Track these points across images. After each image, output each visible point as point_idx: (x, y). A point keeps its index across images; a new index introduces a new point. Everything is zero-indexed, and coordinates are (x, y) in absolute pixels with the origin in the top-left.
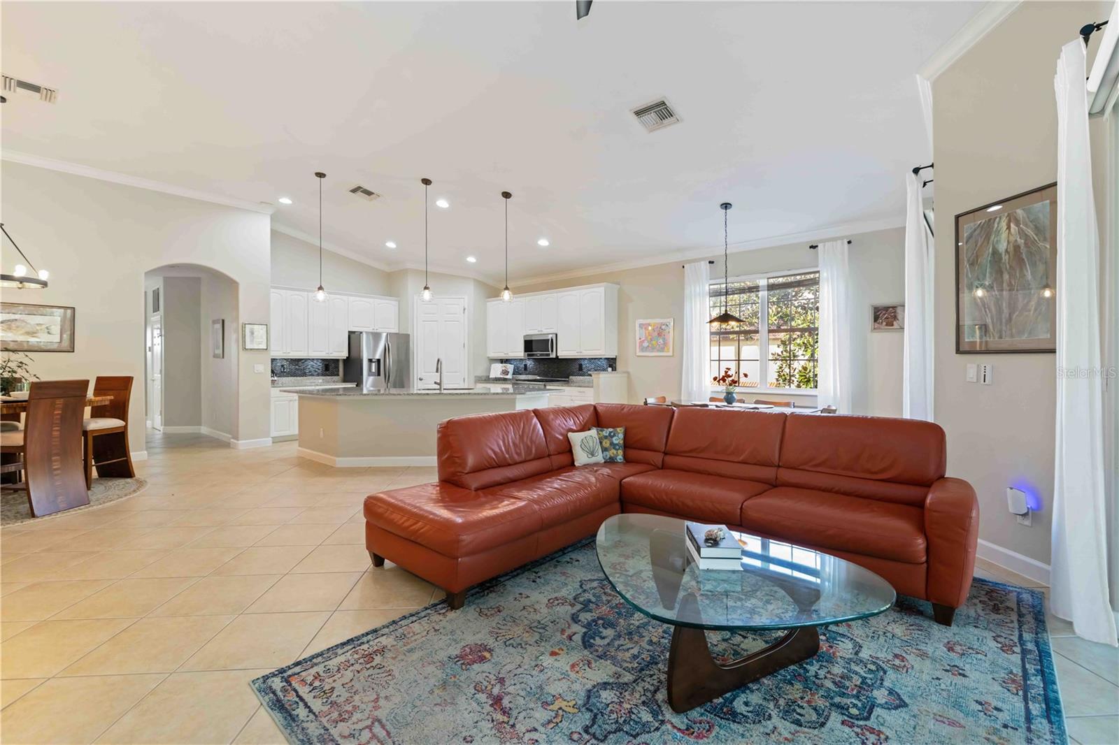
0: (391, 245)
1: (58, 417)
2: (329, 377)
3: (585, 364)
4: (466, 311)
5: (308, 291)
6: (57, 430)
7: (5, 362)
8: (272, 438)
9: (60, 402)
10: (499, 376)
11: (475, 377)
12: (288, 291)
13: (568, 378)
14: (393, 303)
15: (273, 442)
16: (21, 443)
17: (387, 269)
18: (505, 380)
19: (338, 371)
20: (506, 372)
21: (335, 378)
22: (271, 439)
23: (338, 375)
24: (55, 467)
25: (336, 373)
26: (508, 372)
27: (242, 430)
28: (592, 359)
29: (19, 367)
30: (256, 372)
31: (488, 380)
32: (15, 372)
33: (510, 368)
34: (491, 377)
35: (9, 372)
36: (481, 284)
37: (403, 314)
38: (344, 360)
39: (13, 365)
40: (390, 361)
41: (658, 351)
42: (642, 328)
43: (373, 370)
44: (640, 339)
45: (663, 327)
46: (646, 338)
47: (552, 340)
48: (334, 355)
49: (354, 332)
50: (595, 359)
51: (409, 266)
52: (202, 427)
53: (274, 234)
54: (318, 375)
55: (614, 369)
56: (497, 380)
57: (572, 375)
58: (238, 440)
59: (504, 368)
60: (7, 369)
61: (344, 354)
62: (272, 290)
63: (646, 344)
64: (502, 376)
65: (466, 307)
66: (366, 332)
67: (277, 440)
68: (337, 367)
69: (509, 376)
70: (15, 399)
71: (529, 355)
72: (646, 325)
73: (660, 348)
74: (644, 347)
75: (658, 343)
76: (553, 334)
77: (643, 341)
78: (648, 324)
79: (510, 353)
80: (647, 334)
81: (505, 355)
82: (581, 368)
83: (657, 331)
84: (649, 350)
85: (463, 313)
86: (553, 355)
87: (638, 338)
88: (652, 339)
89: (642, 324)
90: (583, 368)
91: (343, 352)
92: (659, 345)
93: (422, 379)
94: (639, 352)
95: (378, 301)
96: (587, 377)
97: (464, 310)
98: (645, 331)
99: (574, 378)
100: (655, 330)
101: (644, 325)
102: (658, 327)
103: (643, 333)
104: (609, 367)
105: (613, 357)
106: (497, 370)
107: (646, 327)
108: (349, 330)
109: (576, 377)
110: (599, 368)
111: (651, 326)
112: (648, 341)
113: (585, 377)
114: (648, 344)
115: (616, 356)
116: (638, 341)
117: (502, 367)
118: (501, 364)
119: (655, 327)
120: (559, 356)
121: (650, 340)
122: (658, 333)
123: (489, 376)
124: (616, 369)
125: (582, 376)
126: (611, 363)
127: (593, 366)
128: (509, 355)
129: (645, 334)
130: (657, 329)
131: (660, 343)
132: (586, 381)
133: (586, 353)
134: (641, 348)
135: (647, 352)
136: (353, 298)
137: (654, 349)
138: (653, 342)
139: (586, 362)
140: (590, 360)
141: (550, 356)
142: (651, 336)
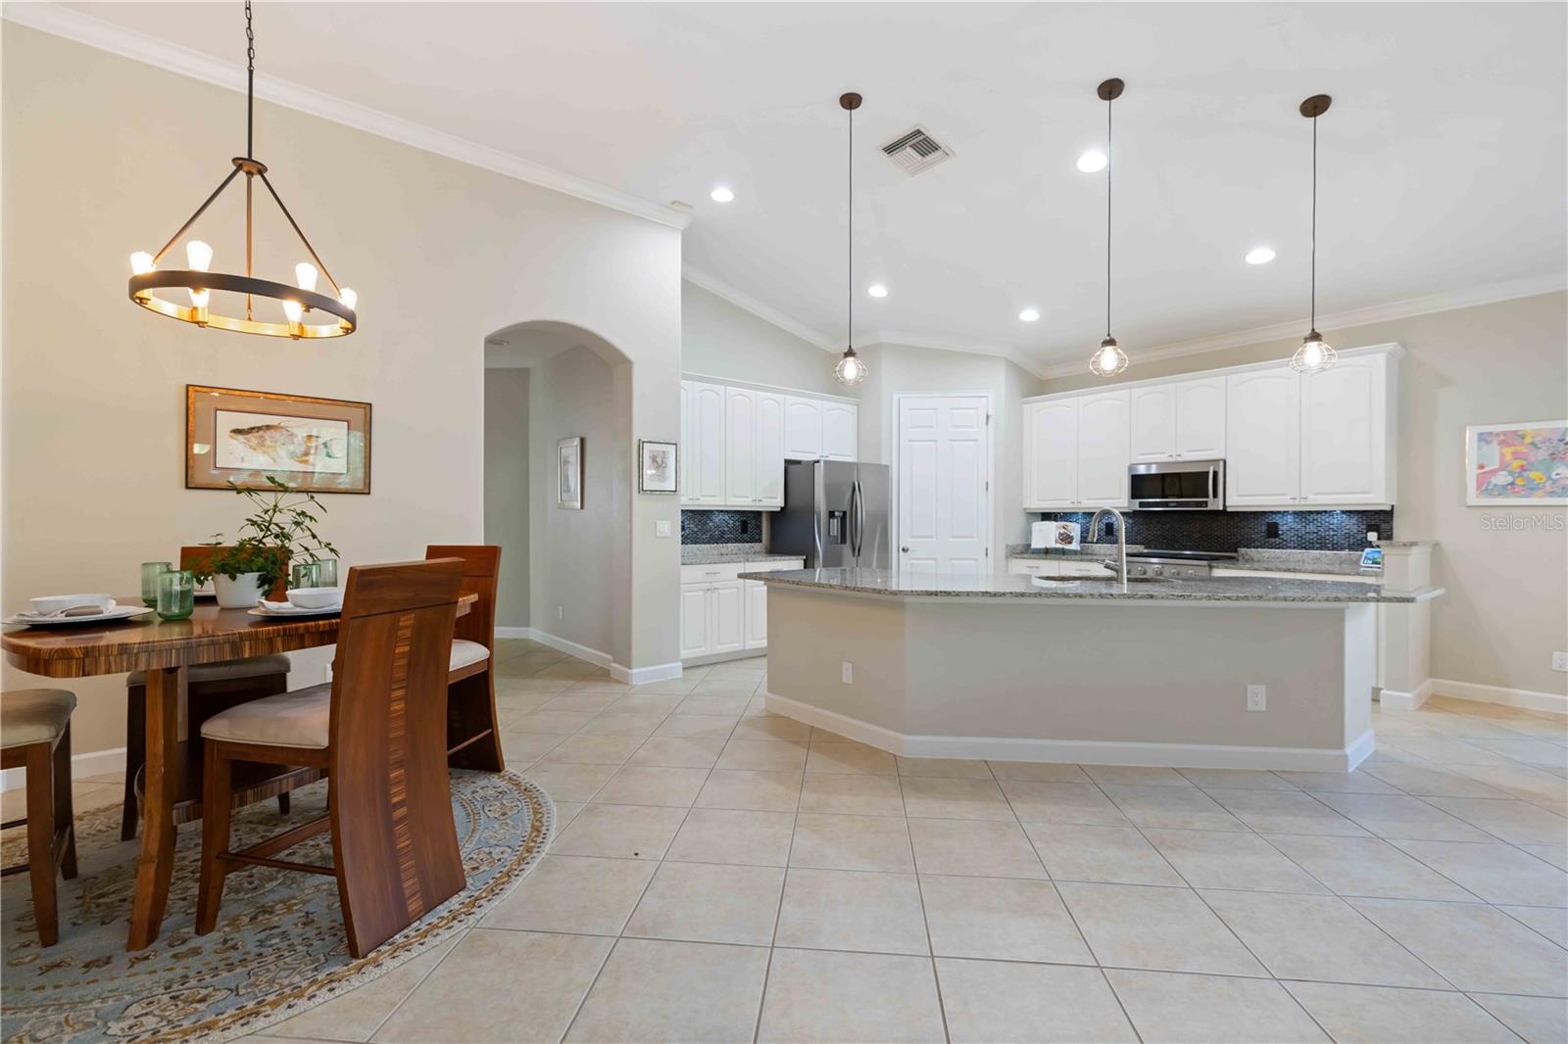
0: (878, 291)
1: (403, 662)
2: (746, 546)
3: (1286, 525)
4: (990, 419)
5: (725, 383)
6: (400, 699)
7: (266, 512)
8: (682, 661)
9: (407, 621)
10: (1053, 544)
11: (1007, 545)
13: (1236, 551)
14: (849, 407)
15: (684, 669)
16: (323, 741)
18: (1063, 552)
19: (760, 533)
20: (1067, 539)
21: (757, 546)
22: (679, 664)
23: (761, 541)
24: (395, 800)
25: (754, 537)
26: (1072, 538)
27: (637, 649)
28: (1311, 512)
29: (297, 524)
30: (659, 534)
31: (1026, 551)
32: (287, 537)
33: (1075, 529)
34: (1032, 547)
35: (277, 536)
36: (1016, 369)
38: (780, 512)
39: (284, 519)
41: (1552, 494)
42: (1487, 442)
43: (835, 532)
44: (1481, 467)
46: (1503, 466)
47: (1215, 474)
49: (794, 462)
50: (1318, 513)
52: (531, 629)
54: (731, 541)
55: (1386, 536)
56: (1047, 553)
57: (1245, 547)
58: (630, 668)
59: (1062, 531)
60: (274, 529)
61: (777, 502)
62: (683, 382)
63: (1502, 479)
64: (1061, 546)
65: (990, 414)
67: (690, 666)
68: (759, 527)
69: (1075, 546)
70: (299, 610)
71: (1141, 505)
72: (1505, 435)
73: (1557, 487)
74: (1495, 485)
75: (1550, 476)
76: (1218, 461)
77: (1494, 472)
78: (1515, 433)
79: (1084, 502)
80: (1509, 457)
81: (1071, 506)
82: (1273, 531)
83: (1545, 448)
84: (1517, 492)
85: (984, 425)
86: (1214, 504)
87: (1475, 466)
88: (1525, 468)
89: (1491, 433)
90: (1280, 532)
91: (776, 498)
92: (1555, 481)
93: (908, 550)
94: (1478, 497)
95: (827, 404)
96: (1293, 551)
97: (988, 417)
98: (1501, 449)
99: (1252, 552)
100: (1540, 446)
101: (1498, 434)
102: (1550, 439)
103: (1494, 455)
104: (1368, 531)
105: (1388, 508)
106: (1046, 535)
107: (1508, 439)
108: (787, 458)
109: (1260, 550)
110: (1332, 533)
111: (1523, 437)
112: (1511, 473)
113: (1289, 550)
114: (1510, 479)
115: (1393, 506)
116: (1472, 473)
117: (1057, 527)
118: (1055, 523)
119: (1538, 440)
120: (1230, 506)
121: (1518, 470)
122: (1551, 451)
123: (1030, 545)
124: (1392, 534)
125: (1279, 548)
126: (1379, 522)
127: (1311, 528)
128: (1083, 506)
129: (1502, 456)
130: (1548, 444)
131: (1557, 474)
132: (1292, 559)
133: (1315, 500)
134: (1487, 489)
135: (1508, 496)
136: (790, 399)
137: (1531, 489)
138: (1533, 475)
139: (1290, 518)
140: (1302, 515)
141: (1207, 506)
142: (1525, 460)
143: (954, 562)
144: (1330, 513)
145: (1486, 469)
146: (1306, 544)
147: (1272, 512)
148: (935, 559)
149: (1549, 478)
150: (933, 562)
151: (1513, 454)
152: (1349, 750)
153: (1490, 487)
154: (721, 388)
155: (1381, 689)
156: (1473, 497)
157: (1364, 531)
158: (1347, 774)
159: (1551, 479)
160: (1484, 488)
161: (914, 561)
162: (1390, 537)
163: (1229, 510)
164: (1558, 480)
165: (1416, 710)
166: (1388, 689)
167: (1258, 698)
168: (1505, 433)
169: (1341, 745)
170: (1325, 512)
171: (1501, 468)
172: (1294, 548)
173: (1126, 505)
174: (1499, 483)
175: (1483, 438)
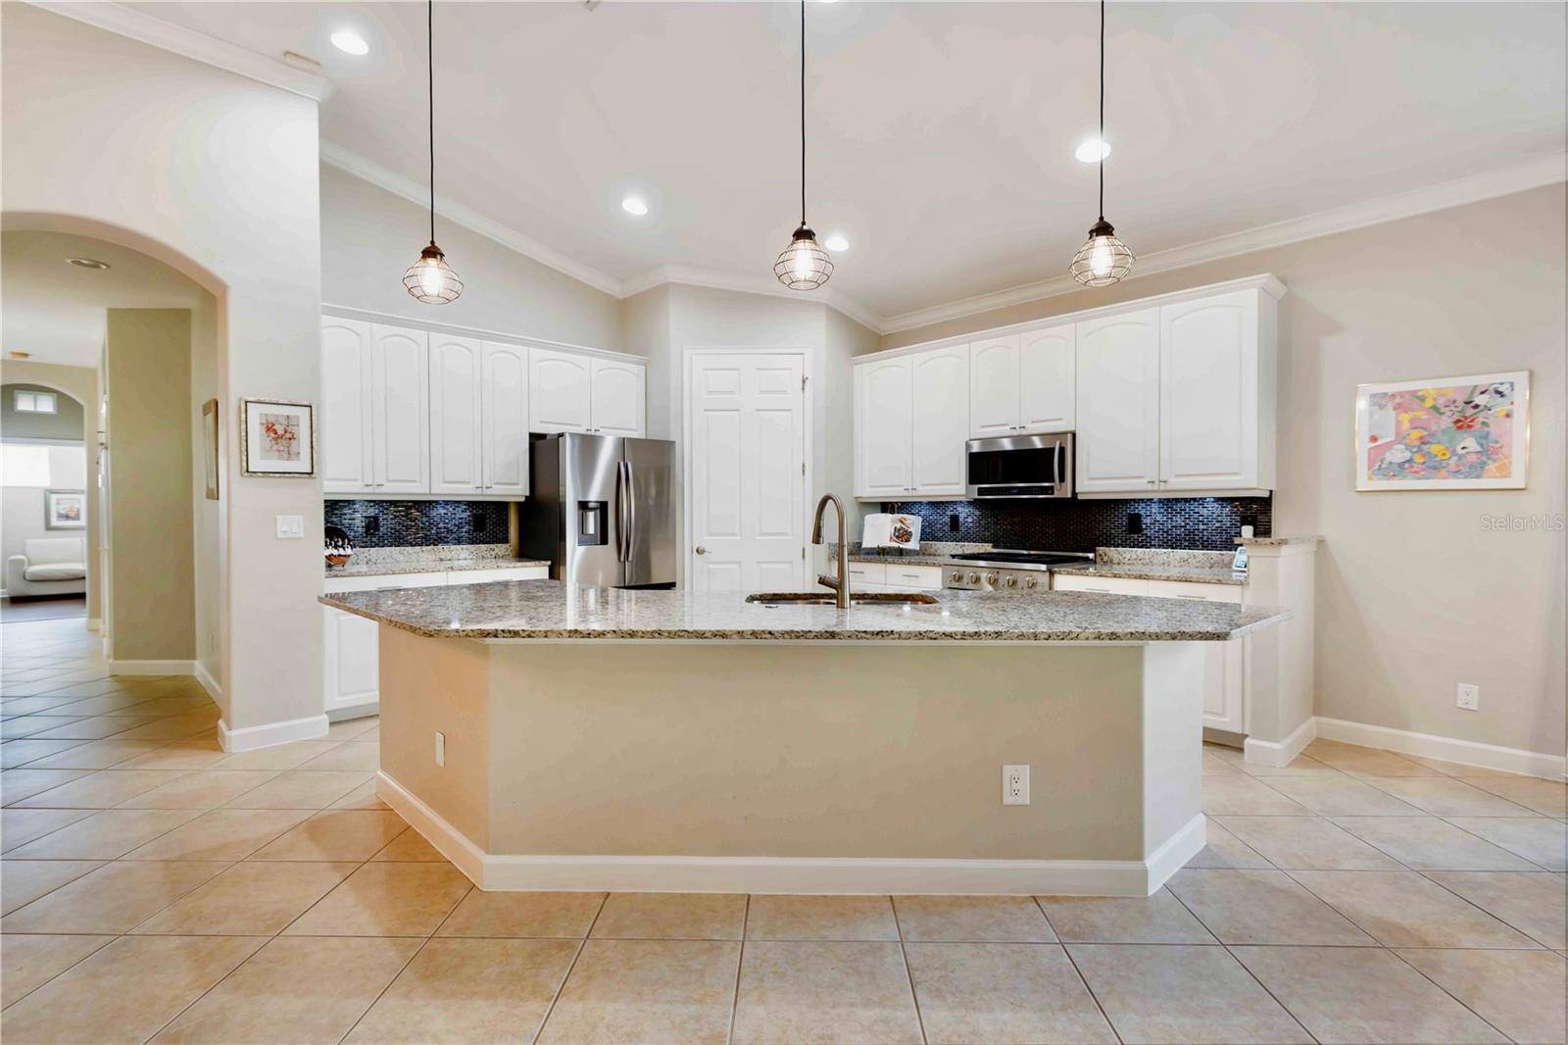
0: (635, 206)
2: (483, 547)
3: (1152, 517)
4: (807, 383)
5: (429, 328)
8: (330, 714)
10: (887, 542)
12: (376, 326)
13: (1093, 551)
14: (635, 368)
15: (332, 724)
17: (618, 291)
18: (901, 552)
19: (507, 531)
20: (905, 536)
21: (500, 548)
22: (326, 717)
23: (507, 542)
25: (500, 536)
26: (910, 534)
28: (1177, 500)
30: (280, 536)
31: (858, 552)
33: (914, 523)
34: (864, 546)
36: (841, 319)
37: (655, 397)
38: (519, 504)
40: (629, 505)
41: (1457, 473)
42: (1382, 407)
43: (591, 529)
44: (1374, 439)
45: (1480, 400)
46: (1400, 437)
47: (1062, 451)
48: (497, 492)
49: (543, 437)
50: (1186, 500)
51: (675, 275)
52: (196, 662)
53: (330, 175)
54: (459, 541)
55: (1263, 530)
56: (881, 554)
57: (1104, 545)
58: (230, 727)
59: (899, 525)
61: (517, 489)
62: (326, 320)
63: (1399, 454)
64: (896, 545)
65: (807, 376)
66: (572, 435)
67: (342, 721)
68: (504, 523)
69: (913, 544)
71: (981, 492)
72: (1401, 397)
73: (1464, 465)
74: (1391, 463)
75: (1454, 451)
76: (1065, 433)
77: (1389, 446)
78: (1413, 393)
79: (920, 488)
80: (1406, 425)
81: (906, 493)
82: (1135, 524)
83: (1449, 413)
84: (1416, 472)
85: (801, 391)
86: (1063, 491)
87: (1367, 438)
88: (1428, 439)
89: (1385, 394)
90: (1144, 526)
91: (516, 484)
92: (1460, 457)
93: (703, 551)
94: (1370, 479)
95: (602, 362)
96: (1158, 550)
97: (804, 382)
98: (1397, 415)
99: (1112, 552)
100: (1442, 411)
101: (1393, 396)
102: (1455, 402)
103: (1389, 423)
104: (1242, 524)
105: (1266, 495)
106: (879, 530)
107: (1404, 402)
108: (532, 431)
109: (1120, 549)
110: (1201, 527)
111: (1422, 399)
112: (1408, 447)
113: (1153, 550)
114: (1407, 455)
115: (1271, 492)
116: (1362, 446)
117: (893, 521)
118: (891, 515)
119: (1441, 402)
120: (1082, 493)
121: (1417, 443)
122: (1456, 417)
123: (861, 544)
124: (1270, 528)
125: (1142, 547)
126: (1255, 512)
127: (1179, 520)
128: (919, 494)
129: (1398, 423)
130: (1452, 408)
131: (1463, 448)
132: (1155, 561)
133: (1181, 484)
134: (1380, 468)
135: (1404, 477)
136: (537, 353)
137: (1435, 468)
138: (1434, 449)
139: (1155, 508)
140: (1168, 503)
141: (1053, 493)
142: (1425, 429)
143: (763, 566)
144: (1201, 501)
145: (1379, 442)
146: (1174, 543)
147: (1134, 500)
148: (739, 563)
149: (1454, 453)
150: (736, 566)
151: (1412, 421)
152: (1151, 861)
153: (1383, 466)
154: (420, 335)
155: (1247, 736)
156: (1364, 482)
157: (1239, 524)
158: (1146, 898)
159: (1457, 455)
160: (1377, 466)
161: (711, 566)
162: (1267, 533)
163: (1080, 497)
164: (1464, 455)
165: (1289, 765)
166: (1253, 738)
167: (1018, 784)
168: (1402, 394)
169: (1139, 855)
170: (1195, 500)
171: (1397, 441)
172: (1160, 546)
173: (964, 492)
174: (1394, 461)
175: (1379, 401)
